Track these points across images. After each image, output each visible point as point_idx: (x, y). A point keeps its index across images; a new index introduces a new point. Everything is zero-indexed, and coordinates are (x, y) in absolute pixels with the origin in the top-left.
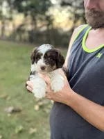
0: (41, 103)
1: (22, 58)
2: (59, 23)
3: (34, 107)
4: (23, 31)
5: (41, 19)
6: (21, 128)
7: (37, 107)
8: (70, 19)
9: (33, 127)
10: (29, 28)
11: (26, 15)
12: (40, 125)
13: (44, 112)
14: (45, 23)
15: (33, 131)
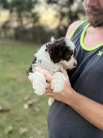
0: (30, 102)
1: (8, 56)
2: (46, 21)
3: (23, 106)
4: (9, 28)
5: (27, 17)
6: (10, 128)
7: (26, 106)
8: (56, 16)
9: (23, 127)
10: (15, 24)
11: (11, 12)
12: (30, 124)
13: (34, 111)
14: (31, 20)
15: (23, 130)
